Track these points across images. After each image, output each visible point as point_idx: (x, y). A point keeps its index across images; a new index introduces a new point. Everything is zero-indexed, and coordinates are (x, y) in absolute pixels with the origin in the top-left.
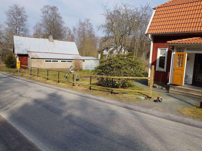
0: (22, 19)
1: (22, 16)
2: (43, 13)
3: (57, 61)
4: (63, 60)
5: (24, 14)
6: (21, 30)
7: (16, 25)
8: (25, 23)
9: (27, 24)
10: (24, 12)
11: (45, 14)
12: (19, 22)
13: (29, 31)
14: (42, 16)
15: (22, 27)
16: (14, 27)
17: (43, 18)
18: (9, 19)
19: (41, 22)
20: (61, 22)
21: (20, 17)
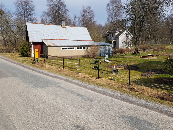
0: (30, 9)
1: (30, 5)
2: (49, 2)
3: (73, 48)
4: (79, 47)
5: (31, 4)
6: (29, 19)
7: (24, 15)
8: (33, 12)
9: (35, 13)
10: (31, 2)
11: (50, 3)
12: (27, 12)
13: (37, 20)
14: (48, 6)
15: (30, 17)
16: (23, 17)
17: (48, 7)
18: (18, 9)
19: (47, 11)
20: (66, 10)
21: (28, 7)
